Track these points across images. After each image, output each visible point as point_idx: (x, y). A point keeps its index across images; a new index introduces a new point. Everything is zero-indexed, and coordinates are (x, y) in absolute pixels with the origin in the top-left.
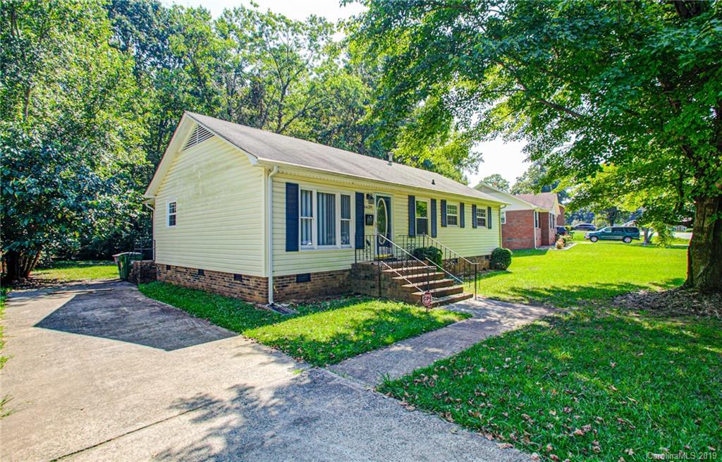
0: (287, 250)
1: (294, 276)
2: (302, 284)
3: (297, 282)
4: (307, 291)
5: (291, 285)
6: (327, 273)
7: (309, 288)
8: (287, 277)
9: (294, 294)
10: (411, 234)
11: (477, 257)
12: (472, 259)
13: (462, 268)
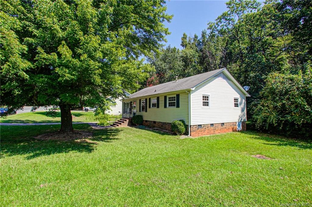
10: (140, 111)
11: (168, 123)
12: (164, 123)
13: (158, 126)
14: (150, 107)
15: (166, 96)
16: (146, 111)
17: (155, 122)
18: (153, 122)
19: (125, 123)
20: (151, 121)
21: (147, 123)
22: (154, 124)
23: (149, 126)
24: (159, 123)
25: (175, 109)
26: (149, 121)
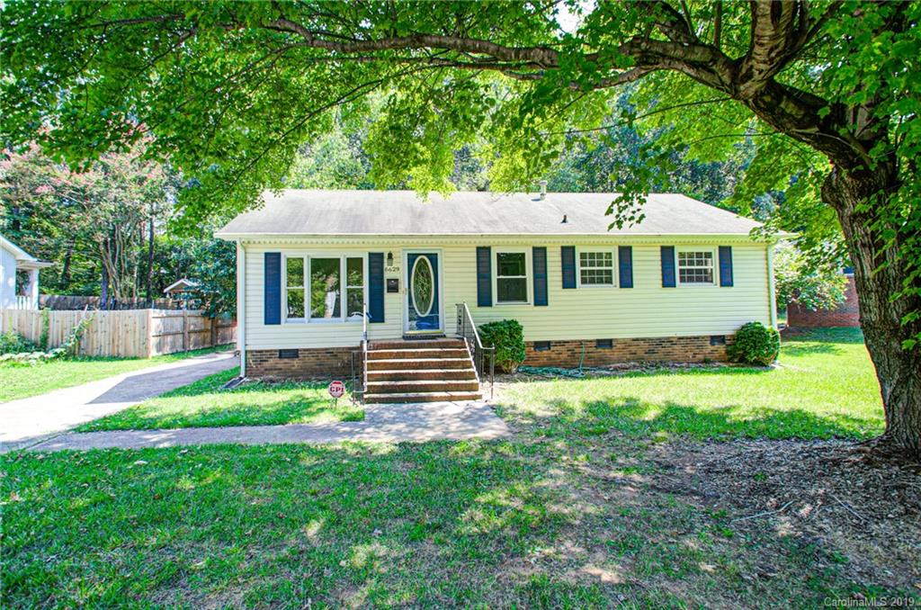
0: (266, 323)
1: (275, 351)
2: (286, 360)
3: (280, 357)
4: (293, 368)
5: (271, 360)
6: (323, 349)
7: (296, 365)
8: (267, 351)
9: (276, 370)
10: (484, 300)
12: (661, 342)
13: (628, 356)
14: (568, 283)
16: (541, 300)
17: (604, 344)
18: (594, 344)
20: (582, 343)
21: (549, 352)
22: (599, 350)
23: (565, 362)
24: (636, 343)
25: (712, 290)
26: (565, 342)
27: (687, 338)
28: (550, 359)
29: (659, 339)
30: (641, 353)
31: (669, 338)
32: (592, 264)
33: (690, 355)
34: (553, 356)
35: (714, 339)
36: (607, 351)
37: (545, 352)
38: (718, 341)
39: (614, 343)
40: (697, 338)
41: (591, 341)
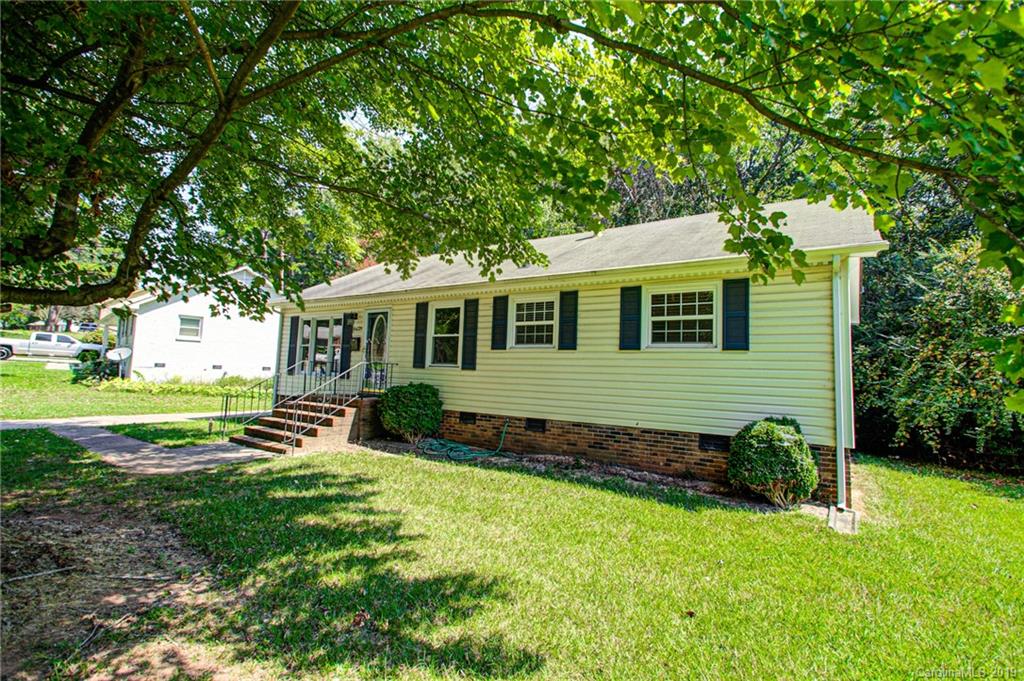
10: (419, 362)
11: (645, 431)
12: (614, 432)
13: (565, 447)
14: (499, 342)
15: (638, 289)
16: (470, 363)
17: (536, 425)
18: (523, 424)
19: (334, 428)
20: (510, 420)
21: (474, 427)
22: (529, 433)
23: (490, 442)
24: (576, 429)
25: (710, 356)
26: (491, 416)
27: (657, 432)
28: (474, 435)
29: (612, 428)
30: (583, 446)
31: (625, 429)
32: (530, 318)
33: (661, 461)
34: (478, 432)
35: (706, 441)
36: (539, 436)
37: (470, 426)
38: (716, 445)
39: (548, 426)
40: (674, 434)
41: (520, 419)
